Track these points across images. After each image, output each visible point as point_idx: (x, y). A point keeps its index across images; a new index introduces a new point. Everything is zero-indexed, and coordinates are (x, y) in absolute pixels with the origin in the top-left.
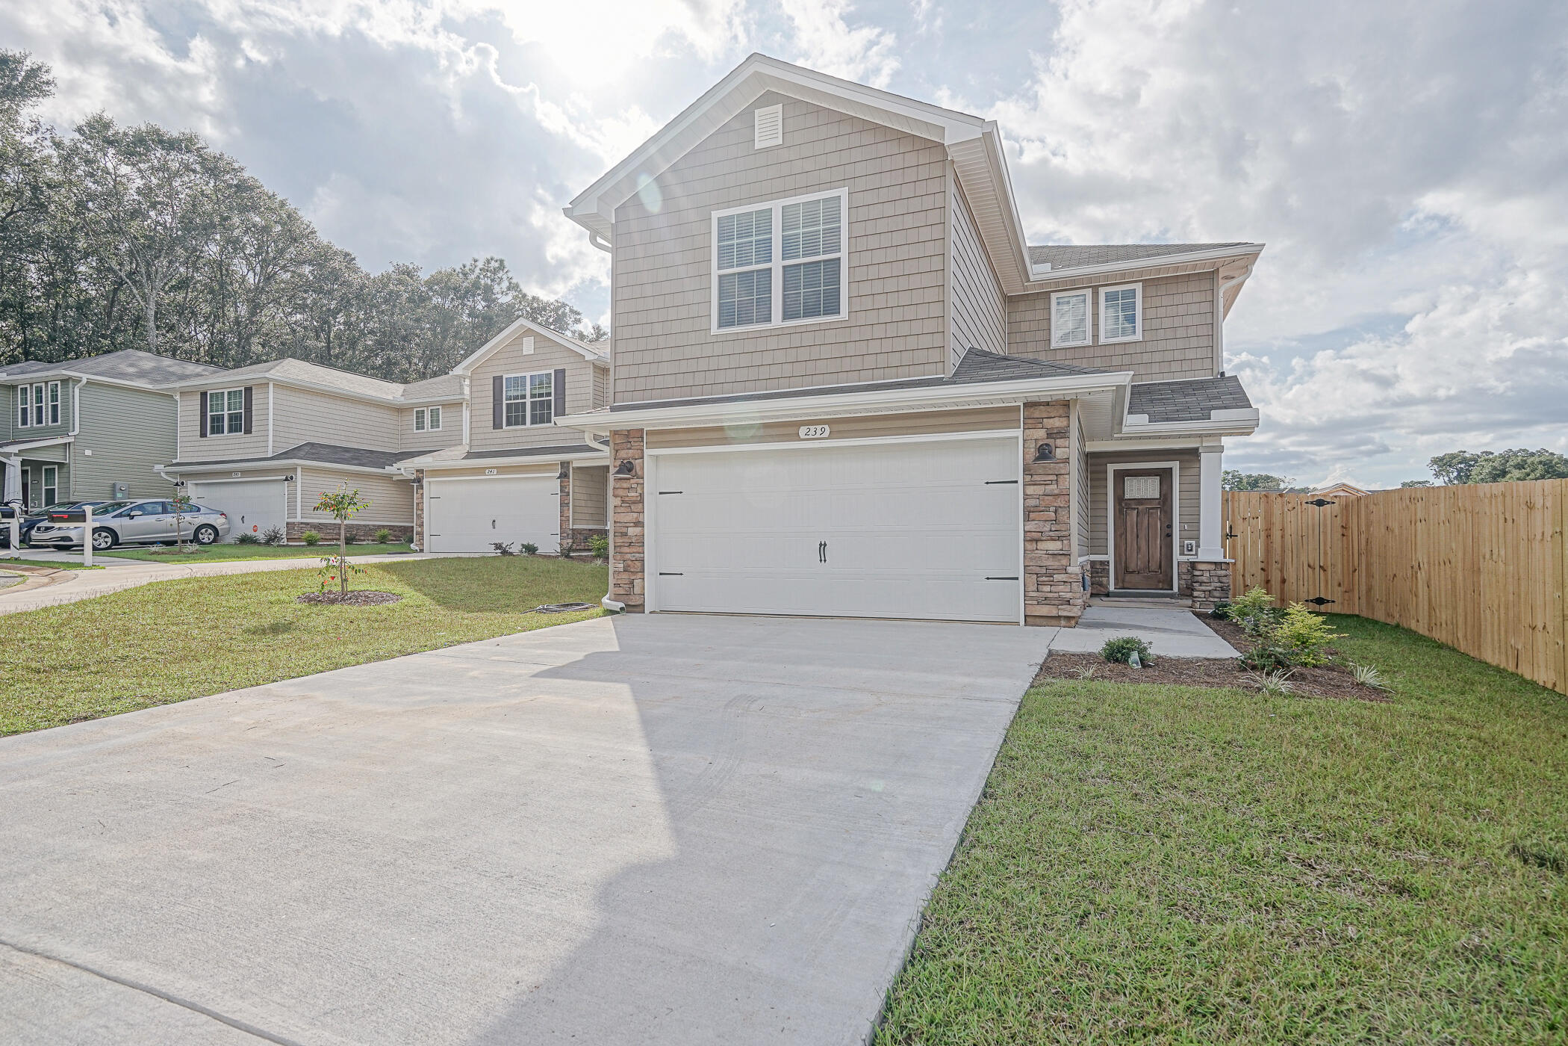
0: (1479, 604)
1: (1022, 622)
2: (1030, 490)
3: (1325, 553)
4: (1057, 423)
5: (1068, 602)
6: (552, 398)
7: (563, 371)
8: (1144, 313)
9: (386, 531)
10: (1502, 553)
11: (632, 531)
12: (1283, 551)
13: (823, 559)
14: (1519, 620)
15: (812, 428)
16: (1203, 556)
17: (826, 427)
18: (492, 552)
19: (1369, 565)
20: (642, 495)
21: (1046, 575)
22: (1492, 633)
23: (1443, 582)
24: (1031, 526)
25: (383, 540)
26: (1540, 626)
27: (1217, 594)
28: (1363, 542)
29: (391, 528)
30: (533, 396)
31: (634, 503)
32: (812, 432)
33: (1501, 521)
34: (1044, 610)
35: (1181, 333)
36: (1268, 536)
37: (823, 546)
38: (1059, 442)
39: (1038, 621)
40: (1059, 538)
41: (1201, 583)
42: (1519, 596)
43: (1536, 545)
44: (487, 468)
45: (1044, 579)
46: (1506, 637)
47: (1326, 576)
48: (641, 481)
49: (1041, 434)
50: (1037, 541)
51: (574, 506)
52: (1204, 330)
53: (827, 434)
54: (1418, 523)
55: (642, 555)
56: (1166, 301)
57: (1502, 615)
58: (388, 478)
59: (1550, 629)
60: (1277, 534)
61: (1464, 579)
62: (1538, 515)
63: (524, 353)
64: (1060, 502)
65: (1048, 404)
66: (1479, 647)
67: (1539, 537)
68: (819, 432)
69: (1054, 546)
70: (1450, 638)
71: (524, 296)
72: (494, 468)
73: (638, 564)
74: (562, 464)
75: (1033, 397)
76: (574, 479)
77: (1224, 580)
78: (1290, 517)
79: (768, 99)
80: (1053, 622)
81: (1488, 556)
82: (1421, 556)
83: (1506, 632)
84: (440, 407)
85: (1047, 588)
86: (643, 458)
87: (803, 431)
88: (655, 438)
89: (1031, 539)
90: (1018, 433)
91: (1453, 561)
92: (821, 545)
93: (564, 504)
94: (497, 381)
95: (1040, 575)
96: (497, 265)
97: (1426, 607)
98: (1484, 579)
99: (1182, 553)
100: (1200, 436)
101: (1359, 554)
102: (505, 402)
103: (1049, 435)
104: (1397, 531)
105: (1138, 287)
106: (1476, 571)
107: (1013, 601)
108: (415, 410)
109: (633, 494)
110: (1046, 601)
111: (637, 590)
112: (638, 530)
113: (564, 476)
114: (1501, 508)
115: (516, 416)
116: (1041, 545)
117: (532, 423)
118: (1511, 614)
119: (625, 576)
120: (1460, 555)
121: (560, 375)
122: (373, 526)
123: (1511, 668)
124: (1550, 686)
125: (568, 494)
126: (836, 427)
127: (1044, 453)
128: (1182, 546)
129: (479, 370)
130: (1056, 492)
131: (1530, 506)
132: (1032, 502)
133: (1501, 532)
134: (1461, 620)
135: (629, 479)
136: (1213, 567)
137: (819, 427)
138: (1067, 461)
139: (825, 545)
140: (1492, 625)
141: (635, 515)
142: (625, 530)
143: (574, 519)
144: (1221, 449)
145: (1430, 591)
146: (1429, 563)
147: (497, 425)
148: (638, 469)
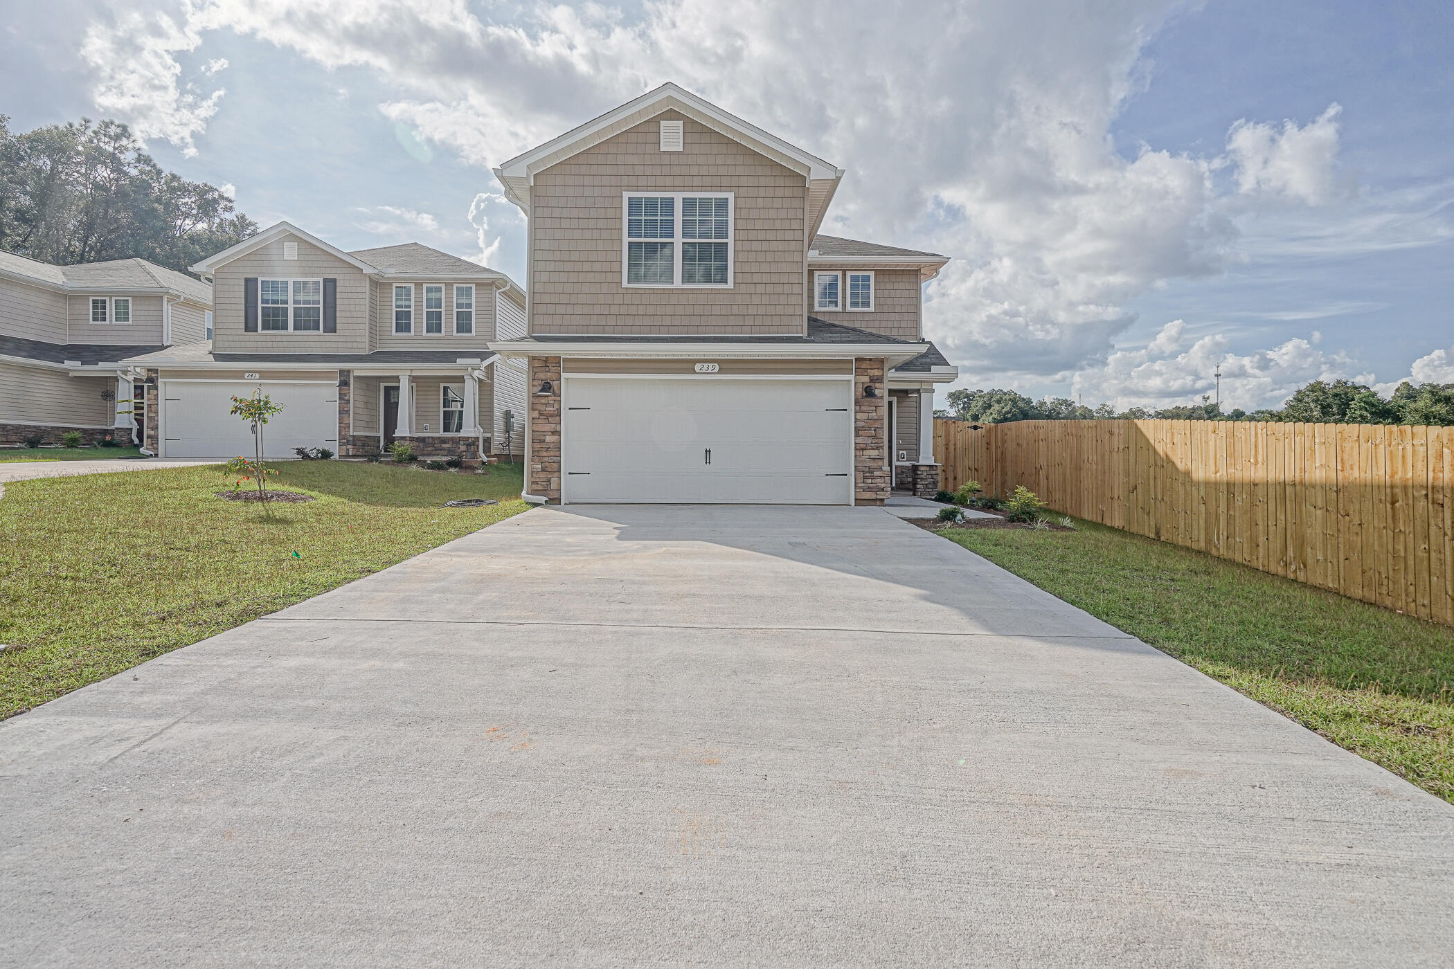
0: (1080, 487)
1: (853, 504)
2: (859, 416)
3: (978, 460)
4: (876, 373)
5: (883, 490)
6: (321, 306)
7: (334, 281)
8: (875, 293)
9: (77, 434)
10: (1095, 458)
11: (548, 439)
12: (955, 459)
13: (708, 461)
14: (1104, 494)
15: (705, 365)
16: (922, 461)
17: (716, 365)
18: (294, 456)
19: (1003, 468)
20: (559, 410)
21: (869, 472)
22: (1088, 503)
23: (1057, 476)
24: (860, 440)
25: (72, 443)
26: (1116, 497)
27: (930, 486)
28: (999, 453)
29: (84, 431)
30: (295, 302)
31: (552, 416)
32: (705, 368)
33: (1095, 441)
34: (868, 495)
35: (898, 309)
36: (947, 449)
37: (708, 452)
38: (877, 385)
39: (862, 502)
40: (877, 448)
41: (922, 479)
42: (1104, 482)
43: (1115, 455)
44: (247, 372)
45: (868, 474)
46: (1097, 505)
47: (978, 475)
48: (558, 398)
49: (866, 379)
50: (863, 449)
51: (354, 413)
52: (912, 309)
53: (716, 370)
54: (1041, 442)
55: (558, 458)
56: (889, 286)
57: (1094, 493)
58: (64, 374)
59: (1122, 499)
60: (952, 447)
61: (1071, 474)
62: (1116, 438)
63: (285, 258)
64: (877, 425)
65: (870, 360)
66: (1080, 512)
67: (1116, 450)
68: (711, 368)
69: (874, 453)
70: (1061, 508)
71: (159, 172)
72: (256, 372)
73: (556, 465)
74: (341, 372)
75: (861, 355)
76: (354, 387)
77: (935, 477)
78: (959, 436)
79: (672, 115)
80: (872, 503)
81: (1086, 460)
82: (1043, 461)
83: (1097, 502)
84: (130, 299)
85: (870, 481)
86: (560, 380)
87: (698, 367)
88: (569, 365)
89: (859, 448)
90: (852, 377)
91: (1064, 463)
92: (706, 451)
93: (343, 412)
94: (250, 283)
95: (865, 472)
96: (119, 131)
97: (1045, 491)
98: (1083, 474)
99: (898, 460)
100: (921, 382)
101: (996, 461)
102: (260, 305)
103: (871, 380)
104: (1025, 446)
105: (872, 274)
106: (1078, 468)
107: (848, 489)
108: (91, 299)
109: (551, 409)
110: (869, 489)
111: (554, 486)
112: (555, 438)
113: (344, 383)
114: (1094, 434)
115: (275, 321)
116: (866, 453)
117: (295, 329)
118: (1100, 492)
119: (543, 475)
120: (1068, 461)
121: (330, 285)
122: (46, 427)
123: (1099, 521)
124: (1121, 528)
125: (348, 402)
126: (725, 366)
127: (869, 392)
128: (898, 455)
129: (226, 270)
130: (876, 418)
131: (1111, 434)
132: (860, 424)
133: (1094, 447)
134: (1069, 497)
135: (548, 396)
136: (928, 469)
137: (711, 365)
138: (882, 398)
139: (710, 451)
140: (1088, 498)
141: (553, 426)
142: (543, 438)
143: (354, 426)
144: (933, 391)
145: (1048, 482)
146: (1048, 465)
147: (250, 327)
148: (556, 388)
